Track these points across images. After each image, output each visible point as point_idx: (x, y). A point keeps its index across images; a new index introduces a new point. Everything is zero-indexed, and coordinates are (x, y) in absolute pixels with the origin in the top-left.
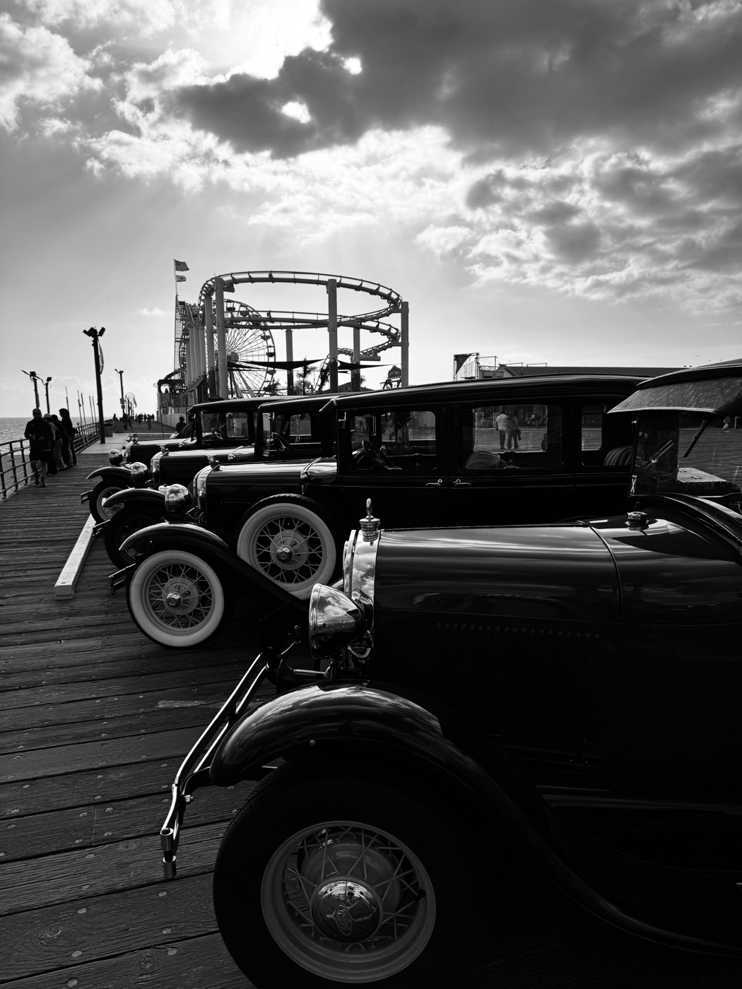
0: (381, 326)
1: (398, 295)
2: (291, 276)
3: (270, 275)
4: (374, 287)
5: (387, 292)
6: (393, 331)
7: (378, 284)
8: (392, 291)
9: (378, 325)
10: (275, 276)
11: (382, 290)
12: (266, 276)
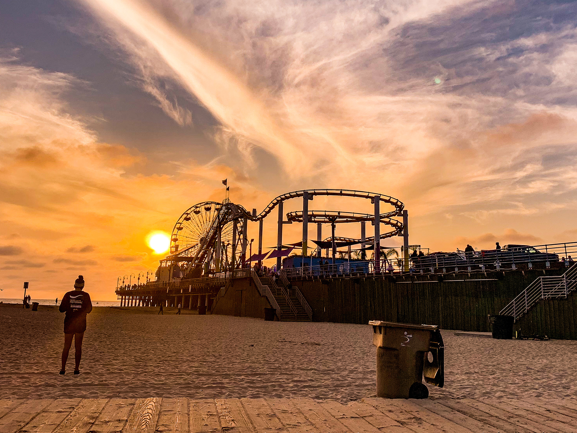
0: (392, 221)
1: (402, 203)
2: (353, 193)
3: (341, 192)
4: (388, 198)
5: (395, 201)
6: (399, 224)
7: (390, 197)
8: (398, 201)
9: (390, 221)
10: (343, 192)
11: (392, 200)
12: (339, 192)
